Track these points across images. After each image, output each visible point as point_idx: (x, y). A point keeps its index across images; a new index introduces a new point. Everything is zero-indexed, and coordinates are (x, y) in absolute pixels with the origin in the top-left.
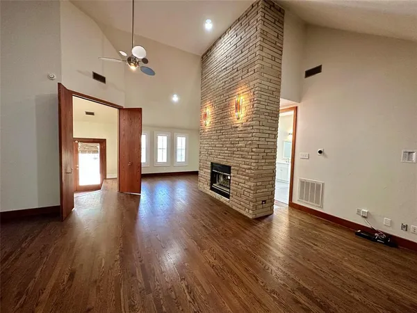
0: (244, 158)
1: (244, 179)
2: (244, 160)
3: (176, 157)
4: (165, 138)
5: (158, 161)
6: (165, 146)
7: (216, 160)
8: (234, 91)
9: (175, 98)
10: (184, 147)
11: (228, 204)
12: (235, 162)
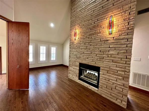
0: (115, 62)
1: (115, 78)
2: (116, 64)
3: (51, 58)
4: (45, 48)
5: (41, 60)
6: (45, 52)
7: (84, 62)
8: (105, 15)
9: (52, 25)
10: (55, 53)
11: (96, 92)
12: (105, 64)
